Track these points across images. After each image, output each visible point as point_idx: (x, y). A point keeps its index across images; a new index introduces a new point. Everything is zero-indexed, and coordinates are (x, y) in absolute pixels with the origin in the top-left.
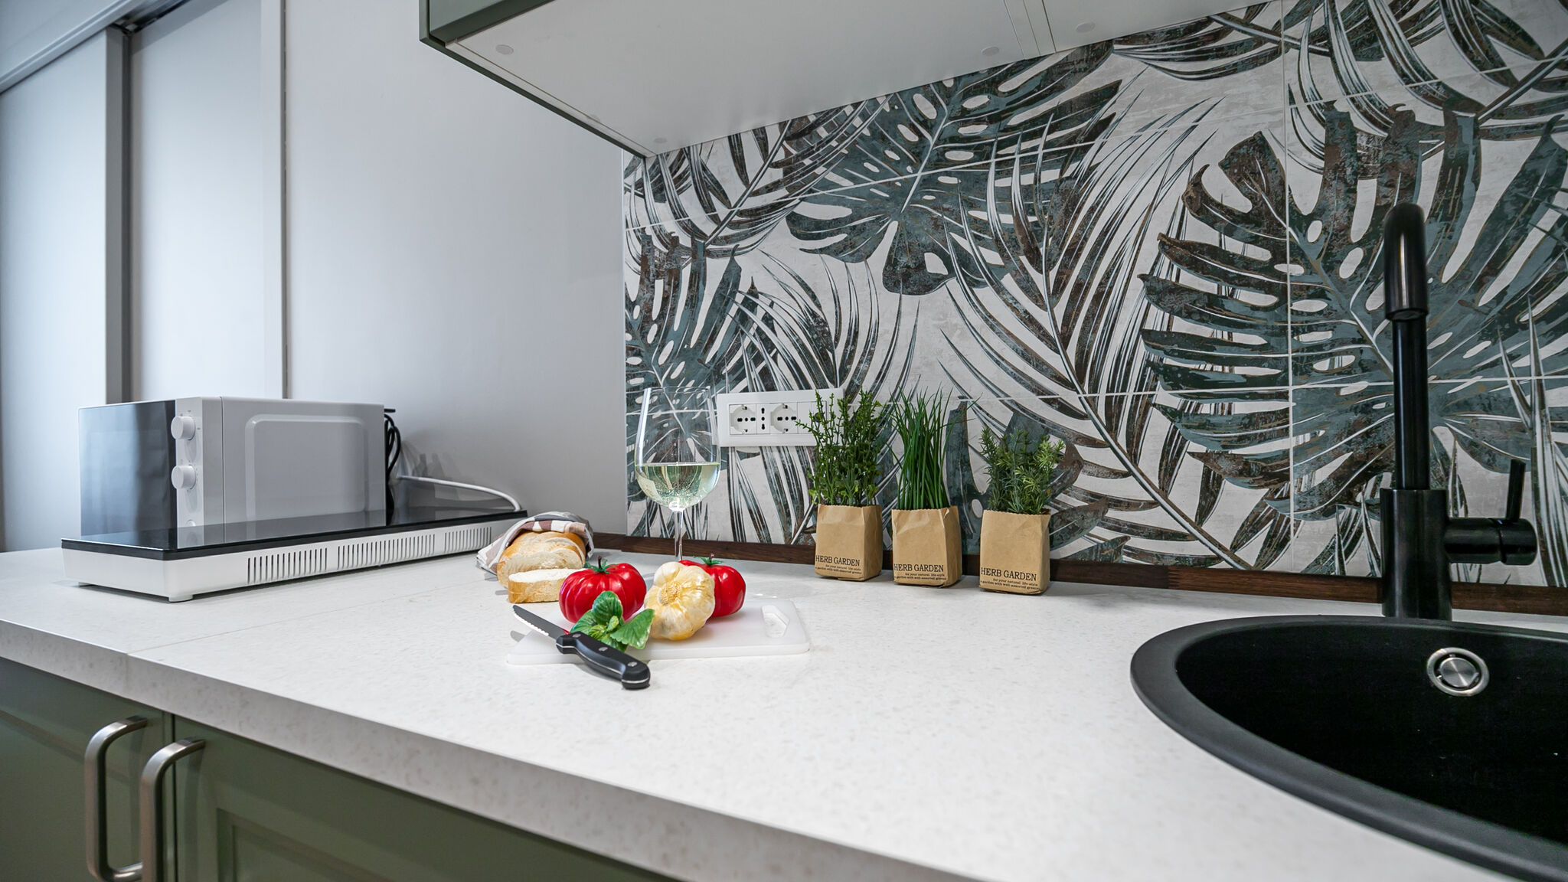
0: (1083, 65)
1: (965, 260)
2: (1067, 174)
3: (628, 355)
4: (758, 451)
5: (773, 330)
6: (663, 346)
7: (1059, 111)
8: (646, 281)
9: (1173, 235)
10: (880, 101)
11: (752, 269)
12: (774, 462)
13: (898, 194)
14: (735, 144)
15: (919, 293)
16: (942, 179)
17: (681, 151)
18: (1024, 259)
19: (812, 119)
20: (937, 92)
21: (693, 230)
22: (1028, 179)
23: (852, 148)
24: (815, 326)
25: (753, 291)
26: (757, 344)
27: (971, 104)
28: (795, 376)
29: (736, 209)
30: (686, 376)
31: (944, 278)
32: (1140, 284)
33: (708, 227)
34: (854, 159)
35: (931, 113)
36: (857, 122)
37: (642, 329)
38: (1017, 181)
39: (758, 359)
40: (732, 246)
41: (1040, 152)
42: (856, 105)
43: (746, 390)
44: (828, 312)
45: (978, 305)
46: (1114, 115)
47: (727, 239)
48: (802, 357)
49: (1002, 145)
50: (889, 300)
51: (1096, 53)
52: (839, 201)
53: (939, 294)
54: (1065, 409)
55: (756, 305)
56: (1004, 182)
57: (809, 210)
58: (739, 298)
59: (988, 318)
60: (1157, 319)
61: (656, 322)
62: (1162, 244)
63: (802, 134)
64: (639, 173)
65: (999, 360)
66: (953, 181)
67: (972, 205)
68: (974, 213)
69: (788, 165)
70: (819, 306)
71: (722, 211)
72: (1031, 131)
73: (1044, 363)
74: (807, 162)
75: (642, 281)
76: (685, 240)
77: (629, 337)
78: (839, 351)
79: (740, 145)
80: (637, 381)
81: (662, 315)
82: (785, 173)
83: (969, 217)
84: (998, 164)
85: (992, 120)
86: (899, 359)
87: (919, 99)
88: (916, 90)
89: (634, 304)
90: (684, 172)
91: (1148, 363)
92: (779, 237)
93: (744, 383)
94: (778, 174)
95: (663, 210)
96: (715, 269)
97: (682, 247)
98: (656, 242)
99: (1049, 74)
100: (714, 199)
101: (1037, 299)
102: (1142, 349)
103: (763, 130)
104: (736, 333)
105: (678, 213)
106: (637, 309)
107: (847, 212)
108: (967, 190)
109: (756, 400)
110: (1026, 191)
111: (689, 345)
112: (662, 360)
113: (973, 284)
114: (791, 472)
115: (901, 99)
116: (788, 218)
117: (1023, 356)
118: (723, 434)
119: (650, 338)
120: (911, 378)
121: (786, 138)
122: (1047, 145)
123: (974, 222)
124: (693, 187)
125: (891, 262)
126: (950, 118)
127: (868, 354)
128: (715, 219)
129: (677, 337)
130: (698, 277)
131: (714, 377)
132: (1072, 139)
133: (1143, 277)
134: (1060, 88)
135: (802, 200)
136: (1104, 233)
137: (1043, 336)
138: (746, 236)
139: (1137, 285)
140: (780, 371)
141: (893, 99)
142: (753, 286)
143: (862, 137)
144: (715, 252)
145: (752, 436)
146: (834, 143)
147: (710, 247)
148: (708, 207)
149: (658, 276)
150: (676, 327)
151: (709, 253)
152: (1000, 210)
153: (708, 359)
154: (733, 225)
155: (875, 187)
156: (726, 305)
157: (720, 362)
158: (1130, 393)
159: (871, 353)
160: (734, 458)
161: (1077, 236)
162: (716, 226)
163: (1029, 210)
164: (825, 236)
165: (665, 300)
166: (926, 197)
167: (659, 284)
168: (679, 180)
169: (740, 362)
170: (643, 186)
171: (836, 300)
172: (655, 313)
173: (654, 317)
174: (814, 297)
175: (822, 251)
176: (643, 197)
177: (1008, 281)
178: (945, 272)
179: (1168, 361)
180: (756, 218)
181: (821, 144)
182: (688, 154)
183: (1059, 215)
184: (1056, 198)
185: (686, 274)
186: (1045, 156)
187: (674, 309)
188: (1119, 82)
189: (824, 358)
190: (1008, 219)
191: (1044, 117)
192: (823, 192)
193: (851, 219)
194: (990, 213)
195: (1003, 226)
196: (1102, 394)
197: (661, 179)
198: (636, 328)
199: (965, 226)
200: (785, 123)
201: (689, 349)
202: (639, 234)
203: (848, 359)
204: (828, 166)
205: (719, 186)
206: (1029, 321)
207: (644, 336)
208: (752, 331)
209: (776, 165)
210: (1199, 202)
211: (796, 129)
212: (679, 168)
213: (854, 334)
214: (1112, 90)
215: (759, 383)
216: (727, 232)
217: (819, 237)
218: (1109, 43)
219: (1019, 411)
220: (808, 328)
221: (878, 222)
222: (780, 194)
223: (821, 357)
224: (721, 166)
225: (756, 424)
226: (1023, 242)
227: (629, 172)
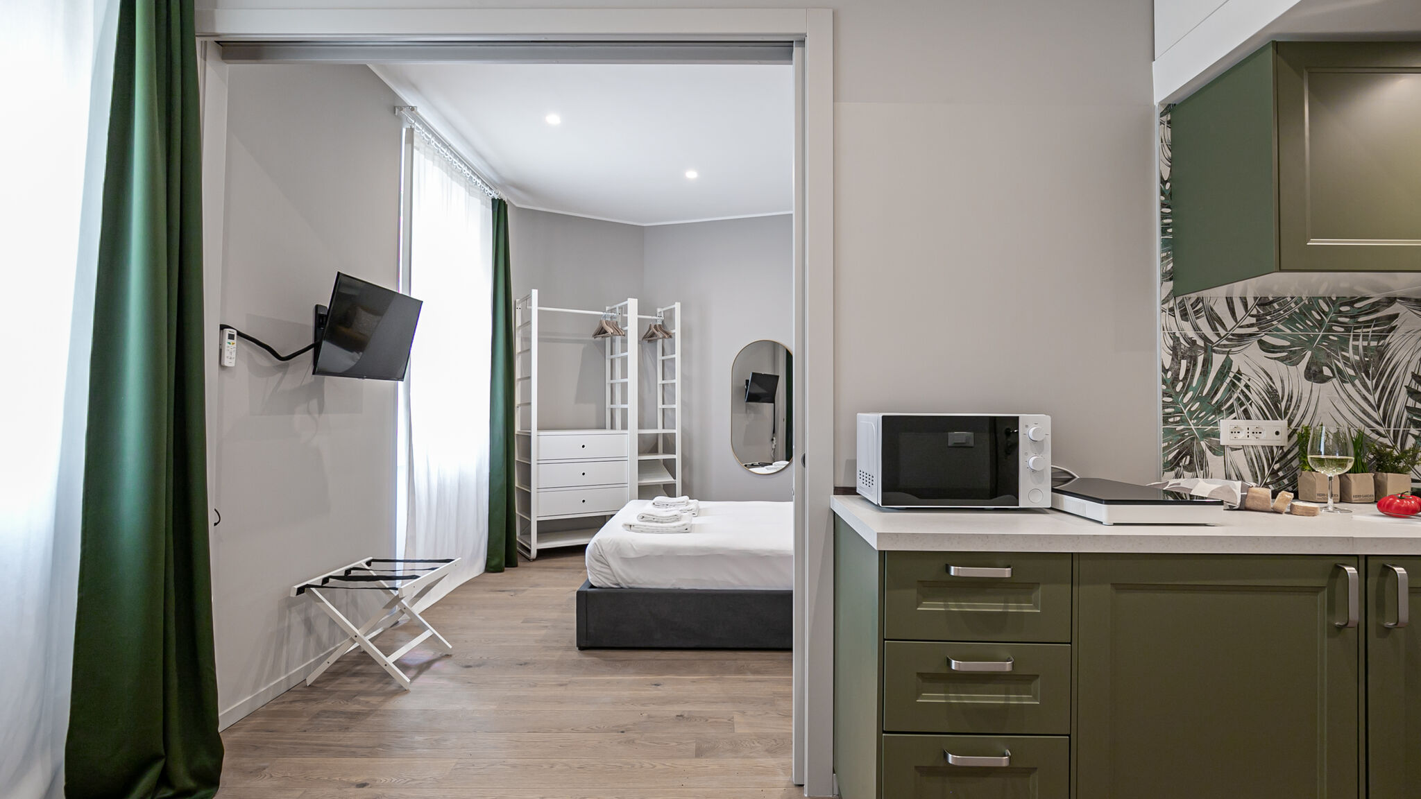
0: (1386, 304)
1: (1340, 371)
2: (1380, 344)
3: (1163, 396)
4: (1241, 447)
5: (1250, 391)
6: (1186, 394)
7: (1377, 319)
8: (1176, 360)
9: (1416, 373)
10: (1304, 299)
11: (1238, 362)
12: (1250, 452)
13: (1312, 340)
14: (1230, 301)
15: (1320, 383)
16: (1330, 337)
17: (1198, 299)
18: (1363, 374)
19: (1271, 299)
20: (1328, 301)
21: (1205, 339)
22: (1365, 343)
23: (1290, 316)
24: (1272, 392)
25: (1239, 372)
26: (1241, 397)
27: (1343, 309)
28: (1261, 414)
29: (1231, 332)
30: (1201, 409)
31: (1331, 378)
32: (1405, 389)
33: (1214, 339)
34: (1291, 321)
35: (1326, 309)
36: (1293, 305)
37: (1173, 384)
38: (1361, 343)
39: (1242, 404)
40: (1228, 350)
41: (1370, 334)
42: (1292, 298)
43: (1235, 418)
44: (1278, 386)
45: (1345, 391)
46: (1396, 326)
47: (1225, 346)
48: (1266, 407)
49: (1356, 328)
50: (1307, 384)
51: (1391, 301)
52: (1284, 338)
53: (1328, 385)
54: (1378, 433)
55: (1241, 379)
56: (1356, 343)
57: (1267, 339)
58: (1231, 375)
59: (1349, 396)
60: (1411, 403)
61: (1181, 381)
62: (1413, 375)
63: (1266, 304)
64: (1171, 304)
65: (1354, 413)
66: (1336, 339)
67: (1343, 350)
68: (1343, 353)
69: (1258, 317)
70: (1274, 383)
71: (1222, 332)
72: (1367, 324)
73: (1371, 415)
74: (1268, 318)
75: (1173, 359)
76: (1200, 343)
77: (1164, 387)
78: (1284, 404)
79: (1232, 302)
80: (1170, 410)
81: (1185, 380)
82: (1257, 320)
83: (1341, 354)
84: (1354, 335)
85: (1351, 317)
86: (1311, 409)
87: (1321, 301)
88: (1320, 298)
89: (1168, 370)
90: (1200, 309)
91: (1408, 418)
92: (1253, 348)
93: (1234, 415)
94: (1253, 320)
95: (1187, 327)
96: (1218, 360)
97: (1198, 345)
98: (1182, 341)
99: (1374, 304)
100: (1217, 325)
101: (1368, 390)
102: (1406, 413)
103: (1245, 298)
104: (1229, 391)
105: (1196, 328)
106: (1169, 374)
107: (1288, 344)
108: (1341, 343)
109: (1242, 423)
110: (1364, 347)
111: (1202, 394)
112: (1185, 400)
113: (1343, 382)
114: (1258, 458)
115: (1313, 301)
116: (1258, 341)
117: (1363, 412)
118: (1224, 440)
119: (1178, 389)
120: (1316, 418)
121: (1256, 305)
122: (1373, 332)
123: (1344, 357)
124: (1205, 317)
125: (1308, 368)
126: (1334, 313)
127: (1297, 407)
128: (1218, 335)
129: (1195, 390)
130: (1207, 363)
131: (1218, 410)
132: (1382, 331)
133: (1405, 386)
134: (1377, 311)
135: (1266, 334)
136: (1392, 369)
137: (1371, 405)
138: (1236, 346)
139: (1404, 390)
140: (1253, 410)
141: (1310, 299)
142: (1239, 370)
143: (1295, 312)
144: (1218, 350)
145: (1242, 439)
146: (1282, 312)
147: (1215, 348)
148: (1214, 329)
149: (1183, 358)
150: (1194, 384)
151: (1214, 351)
152: (1354, 354)
153: (1214, 402)
154: (1228, 339)
155: (1302, 335)
156: (1224, 377)
157: (1220, 405)
158: (1402, 429)
159: (1299, 406)
160: (1228, 451)
161: (1383, 369)
162: (1218, 339)
163: (1366, 356)
164: (1277, 352)
165: (1187, 371)
166: (1324, 343)
167: (1184, 363)
168: (1197, 312)
169: (1232, 405)
170: (1174, 310)
171: (1282, 381)
172: (1181, 376)
173: (1181, 379)
174: (1271, 379)
175: (1275, 359)
176: (1174, 316)
177: (1357, 382)
178: (1332, 376)
179: (1414, 418)
180: (1242, 339)
181: (1276, 311)
182: (1202, 301)
183: (1376, 359)
184: (1376, 353)
185: (1200, 359)
186: (1372, 336)
187: (1193, 376)
188: (1398, 314)
189: (1276, 407)
190: (1357, 358)
191: (1372, 321)
192: (1275, 332)
193: (1289, 347)
194: (1350, 354)
195: (1356, 360)
196: (1392, 429)
197: (1185, 309)
198: (1169, 383)
199: (1340, 358)
200: (1257, 298)
201: (1202, 397)
202: (1172, 335)
203: (1287, 408)
204: (1279, 322)
205: (1221, 320)
206: (1365, 399)
207: (1174, 388)
208: (1238, 391)
209: (1252, 316)
211: (1262, 301)
212: (1196, 306)
213: (1290, 398)
214: (1396, 316)
215: (1242, 415)
216: (1225, 342)
217: (1273, 352)
218: (1395, 298)
219: (1359, 432)
220: (1268, 392)
221: (1302, 350)
222: (1254, 329)
223: (1275, 405)
224: (1222, 310)
225: (1242, 435)
226: (1363, 368)
227: (1165, 302)
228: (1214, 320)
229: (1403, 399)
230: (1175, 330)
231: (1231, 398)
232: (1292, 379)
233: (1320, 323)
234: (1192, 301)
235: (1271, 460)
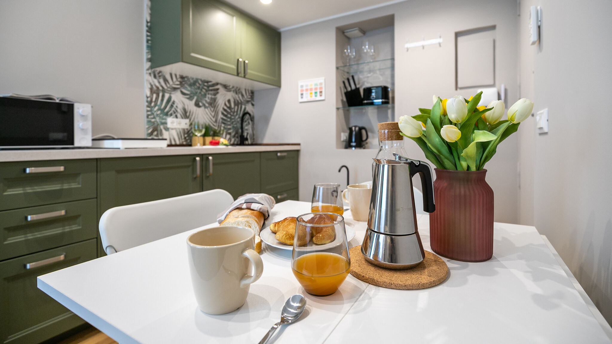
1: (204, 105)
2: (214, 97)
3: (147, 107)
4: (174, 129)
5: (177, 109)
6: (155, 107)
7: (214, 89)
8: (151, 93)
9: (223, 107)
10: (194, 78)
11: (173, 97)
12: (177, 130)
13: (196, 93)
14: (171, 75)
15: (199, 108)
16: (202, 93)
18: (210, 106)
19: (184, 76)
20: (201, 80)
24: (184, 109)
26: (175, 110)
27: (205, 84)
28: (181, 117)
29: (171, 86)
30: (161, 114)
33: (165, 87)
34: (190, 85)
35: (200, 83)
36: (191, 80)
38: (210, 96)
39: (175, 113)
40: (170, 92)
42: (191, 77)
44: (186, 107)
45: (206, 111)
46: (219, 92)
48: (183, 114)
49: (208, 91)
50: (195, 108)
51: (217, 84)
52: (188, 91)
53: (201, 109)
54: (214, 125)
55: (174, 104)
56: (208, 96)
57: (184, 91)
58: (171, 102)
59: (207, 113)
60: (222, 116)
63: (183, 78)
64: (150, 71)
65: (208, 118)
67: (205, 98)
69: (180, 82)
71: (168, 86)
72: (211, 90)
73: (212, 119)
74: (183, 83)
76: (161, 88)
77: (147, 104)
80: (149, 113)
81: (155, 102)
84: (208, 93)
85: (207, 87)
86: (196, 116)
88: (199, 79)
89: (148, 97)
91: (221, 121)
92: (178, 93)
93: (172, 117)
94: (178, 83)
95: (156, 81)
98: (154, 86)
99: (213, 84)
101: (212, 111)
102: (221, 119)
103: (176, 74)
104: (171, 108)
105: (159, 83)
106: (149, 99)
108: (204, 95)
109: (175, 120)
110: (211, 98)
111: (162, 107)
112: (155, 110)
113: (205, 108)
114: (180, 132)
116: (180, 91)
118: (169, 125)
119: (152, 105)
121: (180, 78)
122: (213, 93)
124: (162, 79)
125: (195, 102)
126: (203, 85)
127: (192, 115)
128: (167, 86)
129: (159, 106)
130: (163, 96)
131: (167, 114)
132: (215, 93)
133: (221, 111)
134: (214, 86)
135: (183, 89)
136: (218, 105)
138: (173, 91)
139: (220, 113)
140: (179, 115)
141: (196, 79)
142: (174, 100)
143: (191, 82)
144: (167, 92)
145: (175, 125)
146: (187, 82)
148: (166, 84)
149: (154, 93)
150: (159, 103)
151: (165, 92)
153: (165, 111)
154: (171, 89)
155: (193, 91)
156: (169, 103)
157: (168, 112)
158: (220, 124)
160: (170, 130)
161: (215, 105)
162: (167, 88)
163: (211, 100)
165: (156, 98)
167: (154, 95)
168: (159, 76)
169: (172, 113)
170: (151, 74)
171: (188, 106)
172: (154, 99)
173: (153, 101)
174: (184, 105)
175: (186, 98)
176: (151, 76)
177: (209, 108)
178: (202, 106)
179: (223, 121)
180: (175, 89)
182: (161, 72)
183: (214, 102)
184: (214, 100)
185: (161, 94)
187: (158, 100)
190: (209, 101)
192: (186, 88)
193: (190, 94)
194: (207, 99)
196: (217, 124)
197: (155, 74)
198: (149, 102)
199: (204, 100)
200: (180, 75)
201: (161, 109)
202: (150, 84)
203: (189, 115)
204: (187, 85)
205: (168, 81)
208: (174, 108)
209: (178, 81)
210: (225, 104)
212: (159, 74)
213: (190, 112)
214: (218, 89)
215: (175, 117)
216: (169, 89)
217: (185, 95)
219: (209, 125)
221: (193, 96)
222: (179, 86)
223: (186, 114)
224: (168, 77)
225: (175, 124)
226: (210, 104)
227: (148, 70)
228: (166, 80)
229: (220, 116)
230: (151, 81)
231: (171, 110)
232: (190, 105)
233: (199, 88)
234: (158, 71)
235: (184, 134)
